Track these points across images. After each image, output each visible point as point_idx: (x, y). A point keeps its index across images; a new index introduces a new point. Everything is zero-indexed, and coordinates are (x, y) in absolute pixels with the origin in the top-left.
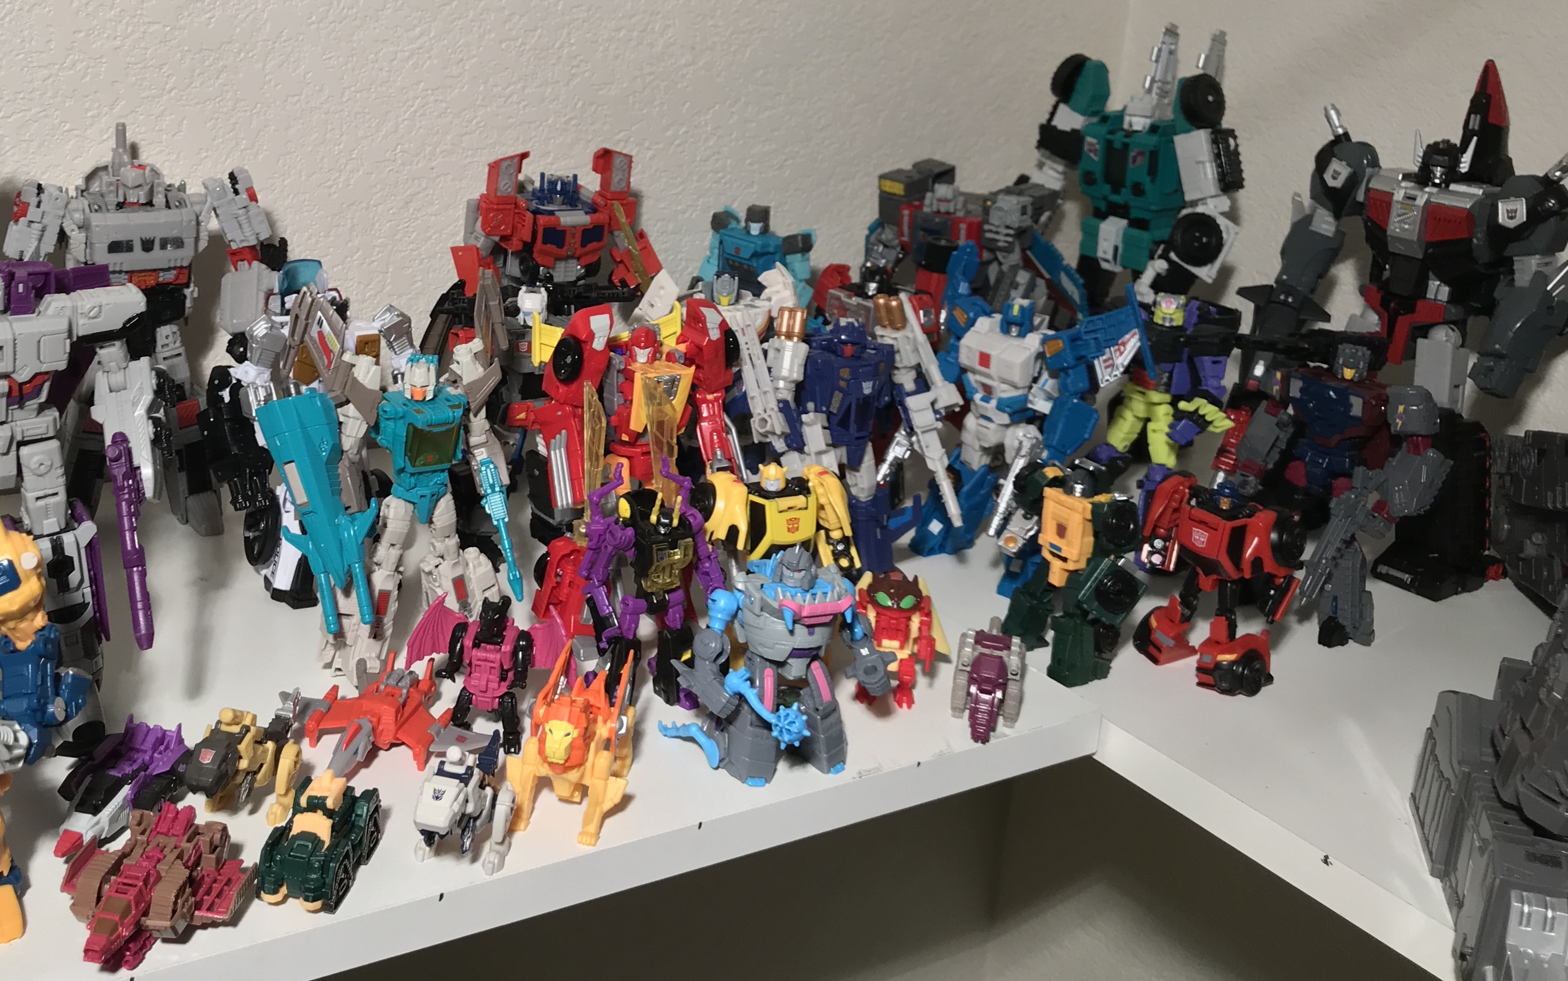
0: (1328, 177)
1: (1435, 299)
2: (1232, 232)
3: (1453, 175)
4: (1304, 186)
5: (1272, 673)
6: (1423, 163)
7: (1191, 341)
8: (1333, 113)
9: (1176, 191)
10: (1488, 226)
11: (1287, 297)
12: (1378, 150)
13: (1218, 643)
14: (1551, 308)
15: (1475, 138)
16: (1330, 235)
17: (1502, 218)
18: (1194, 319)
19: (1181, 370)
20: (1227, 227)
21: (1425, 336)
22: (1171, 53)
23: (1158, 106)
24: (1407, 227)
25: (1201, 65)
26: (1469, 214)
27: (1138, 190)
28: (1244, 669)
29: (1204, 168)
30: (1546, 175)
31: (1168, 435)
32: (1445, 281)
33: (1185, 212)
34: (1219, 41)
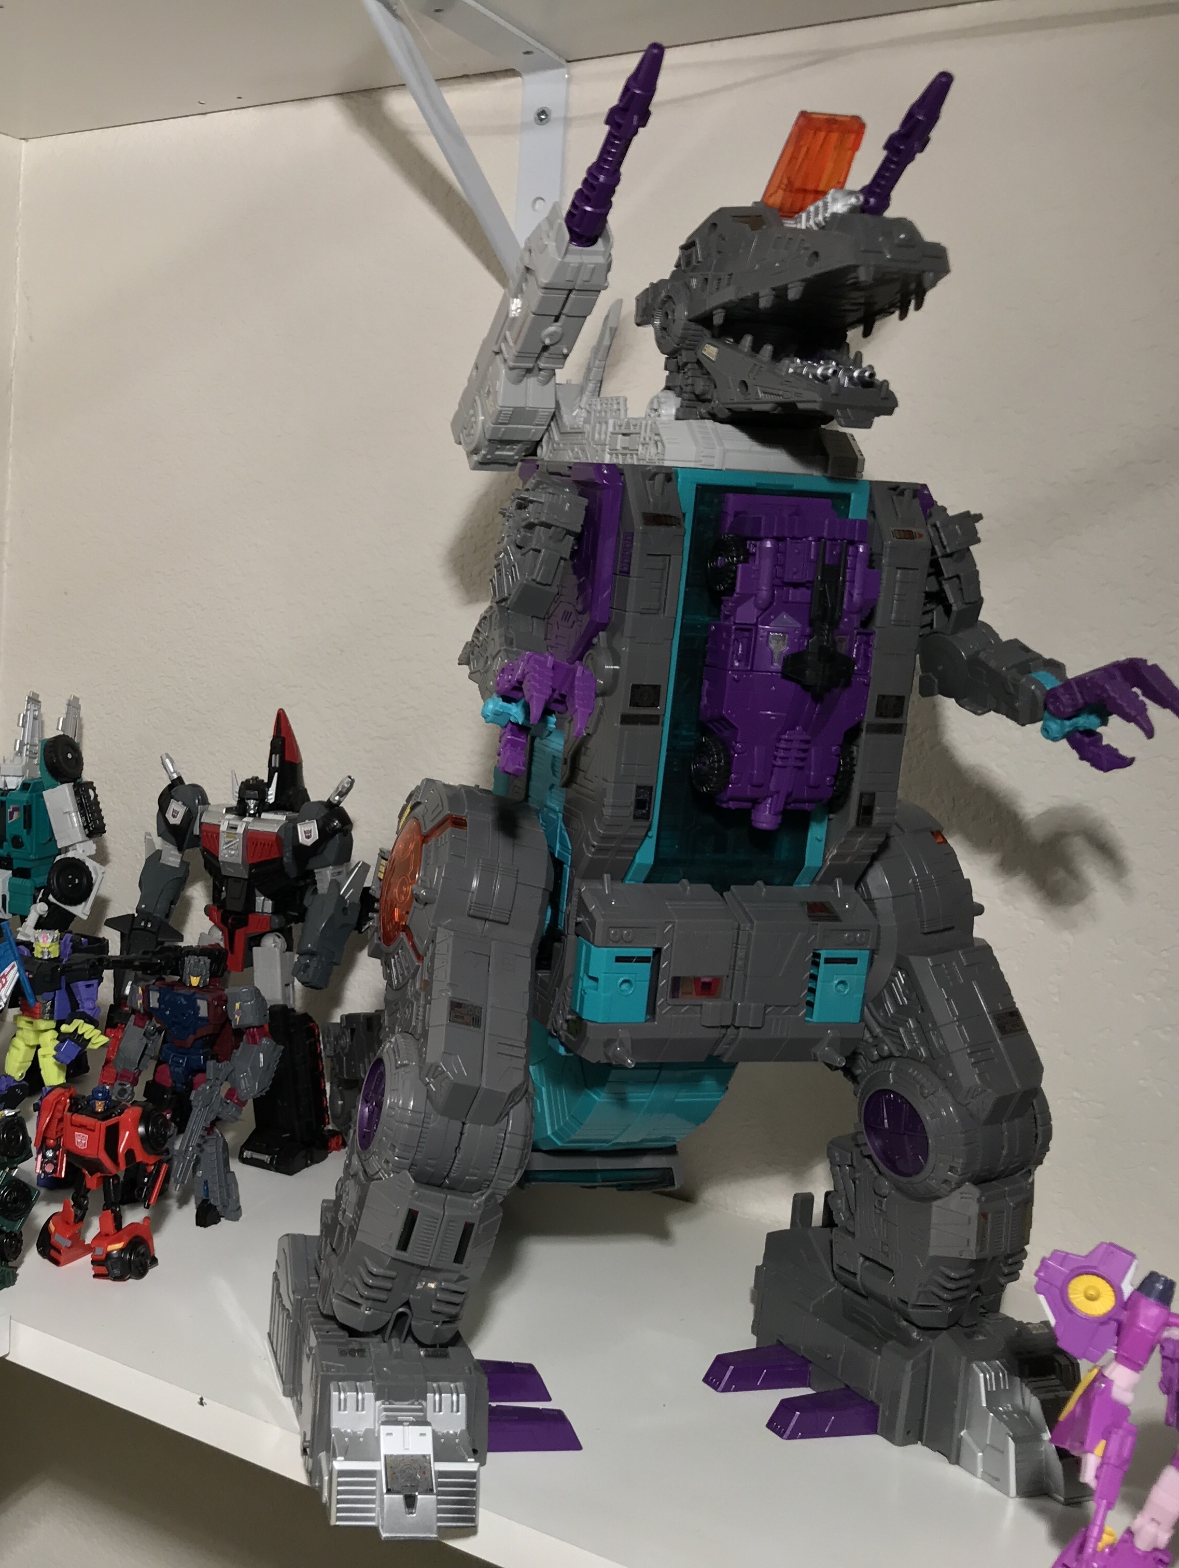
0: (169, 815)
1: (262, 912)
2: (100, 873)
3: (263, 807)
4: (152, 826)
5: (156, 1256)
6: (239, 797)
7: (67, 969)
8: (167, 761)
9: (50, 840)
10: (293, 847)
11: (146, 924)
12: (205, 788)
13: (107, 1235)
14: (345, 909)
15: (276, 774)
16: (177, 866)
17: (302, 839)
18: (69, 951)
19: (61, 996)
20: (95, 868)
21: (259, 945)
22: (35, 718)
23: (27, 766)
24: (233, 852)
25: (60, 728)
26: (277, 836)
27: (17, 842)
28: (130, 1256)
29: (71, 817)
30: (329, 800)
31: (54, 1057)
32: (268, 896)
33: (58, 858)
34: (73, 705)
